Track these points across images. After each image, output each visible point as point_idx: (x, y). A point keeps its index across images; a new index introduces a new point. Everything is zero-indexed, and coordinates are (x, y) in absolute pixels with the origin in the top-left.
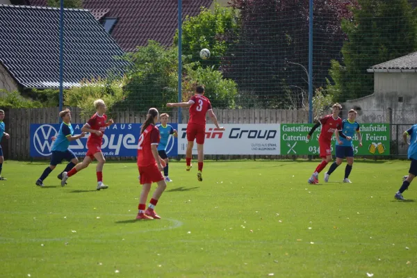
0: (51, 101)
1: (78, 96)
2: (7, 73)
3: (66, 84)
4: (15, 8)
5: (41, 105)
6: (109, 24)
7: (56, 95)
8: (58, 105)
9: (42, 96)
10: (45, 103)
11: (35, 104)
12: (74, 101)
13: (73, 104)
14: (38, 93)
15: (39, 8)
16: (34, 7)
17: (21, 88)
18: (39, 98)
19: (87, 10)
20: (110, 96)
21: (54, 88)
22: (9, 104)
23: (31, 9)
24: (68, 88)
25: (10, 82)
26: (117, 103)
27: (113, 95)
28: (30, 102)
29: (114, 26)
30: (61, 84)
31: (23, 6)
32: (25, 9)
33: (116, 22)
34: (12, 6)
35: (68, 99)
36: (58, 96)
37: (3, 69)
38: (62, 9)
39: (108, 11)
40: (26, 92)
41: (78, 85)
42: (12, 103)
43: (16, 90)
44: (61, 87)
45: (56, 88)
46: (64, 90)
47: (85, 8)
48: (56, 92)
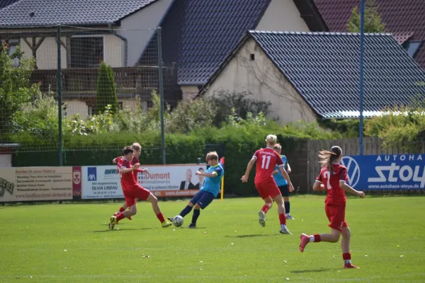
0: (351, 132)
1: (379, 126)
2: (305, 103)
3: (366, 114)
4: (313, 35)
5: (341, 136)
6: (413, 47)
7: (357, 125)
8: (359, 136)
9: (342, 127)
10: (345, 134)
11: (335, 136)
12: (375, 131)
13: (374, 135)
14: (337, 124)
15: (338, 34)
16: (333, 33)
17: (319, 117)
18: (339, 129)
19: (388, 34)
20: (414, 125)
21: (353, 118)
22: (308, 136)
23: (330, 35)
24: (369, 118)
25: (309, 113)
26: (422, 132)
27: (417, 123)
28: (329, 132)
29: (418, 51)
30: (361, 114)
31: (322, 33)
32: (324, 35)
33: (421, 46)
34: (310, 33)
35: (369, 129)
36: (359, 125)
37: (301, 99)
38: (362, 34)
39: (412, 34)
40: (325, 123)
41: (379, 114)
42: (310, 134)
43: (314, 121)
44: (361, 116)
45: (356, 118)
46: (365, 120)
47: (387, 32)
48: (356, 121)
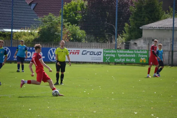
0: (8, 37)
1: (19, 36)
3: (14, 30)
6: (33, 5)
7: (10, 35)
8: (11, 39)
10: (5, 38)
11: (1, 38)
12: (17, 37)
13: (17, 39)
14: (2, 34)
18: (3, 36)
20: (32, 36)
24: (15, 32)
26: (35, 39)
27: (34, 35)
29: (35, 7)
30: (12, 30)
33: (36, 5)
35: (15, 37)
41: (19, 31)
44: (12, 32)
45: (10, 32)
46: (13, 33)
48: (10, 33)
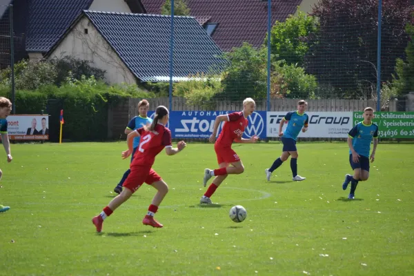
0: (163, 92)
1: (184, 88)
2: (127, 69)
3: (175, 79)
4: (134, 16)
5: (155, 95)
6: (211, 28)
7: (167, 87)
8: (168, 96)
9: (156, 88)
10: (158, 94)
11: (150, 95)
12: (182, 92)
13: (180, 95)
14: (152, 86)
15: (154, 15)
16: (149, 15)
17: (138, 81)
18: (153, 90)
19: (192, 17)
20: (211, 89)
21: (164, 82)
22: (129, 95)
23: (147, 17)
24: (177, 82)
25: (130, 76)
26: (216, 94)
27: (213, 87)
28: (146, 93)
29: (214, 31)
30: (171, 78)
31: (141, 15)
32: (143, 16)
33: (216, 27)
34: (131, 14)
35: (176, 91)
36: (168, 88)
37: (124, 66)
38: (172, 16)
39: (210, 17)
40: (142, 85)
41: (185, 79)
42: (131, 94)
43: (134, 83)
44: (171, 81)
45: (167, 82)
46: (174, 83)
47: (191, 15)
48: (167, 84)
